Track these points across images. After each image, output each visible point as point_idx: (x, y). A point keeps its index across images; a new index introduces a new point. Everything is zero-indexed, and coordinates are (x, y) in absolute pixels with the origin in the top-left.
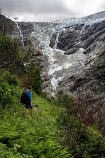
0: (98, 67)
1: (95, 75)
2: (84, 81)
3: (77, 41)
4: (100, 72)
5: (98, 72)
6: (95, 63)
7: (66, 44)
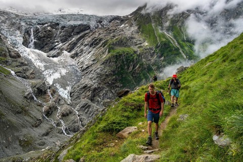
0: (107, 75)
1: (105, 83)
2: (99, 90)
3: (57, 42)
4: (110, 80)
5: (108, 79)
6: (101, 71)
7: (46, 44)
